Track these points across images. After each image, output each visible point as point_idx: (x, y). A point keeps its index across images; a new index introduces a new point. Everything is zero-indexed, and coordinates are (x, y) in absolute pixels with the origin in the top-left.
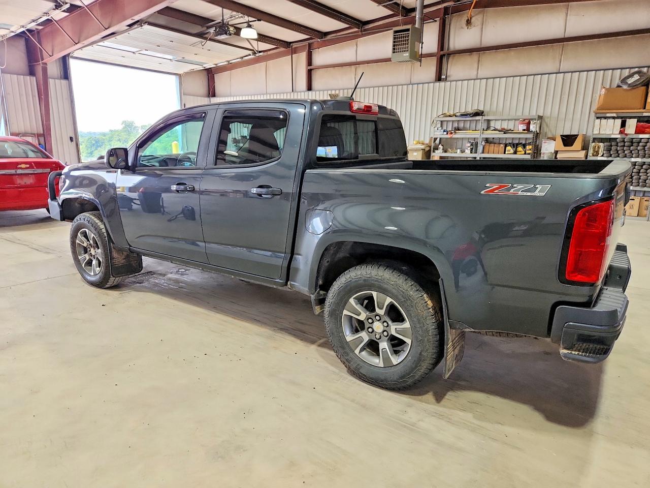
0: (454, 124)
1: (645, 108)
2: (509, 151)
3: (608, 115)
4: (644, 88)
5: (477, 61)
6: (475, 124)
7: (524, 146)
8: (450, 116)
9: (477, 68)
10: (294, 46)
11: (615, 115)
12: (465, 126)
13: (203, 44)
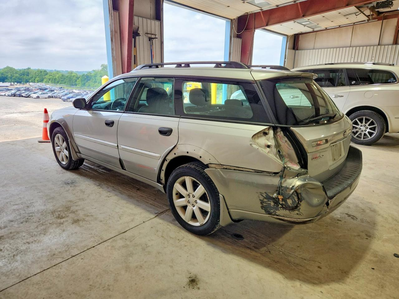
10: (386, 14)
13: (357, 14)
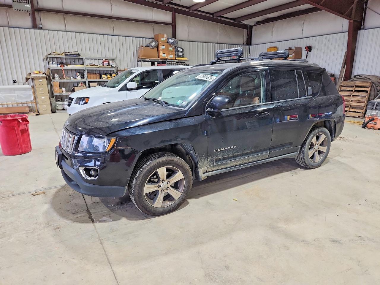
0: (58, 60)
1: (158, 58)
2: (104, 77)
3: (146, 60)
4: (157, 48)
5: (63, 19)
6: (73, 61)
7: (111, 74)
8: (59, 55)
9: (64, 23)
11: (148, 60)
12: (67, 62)
